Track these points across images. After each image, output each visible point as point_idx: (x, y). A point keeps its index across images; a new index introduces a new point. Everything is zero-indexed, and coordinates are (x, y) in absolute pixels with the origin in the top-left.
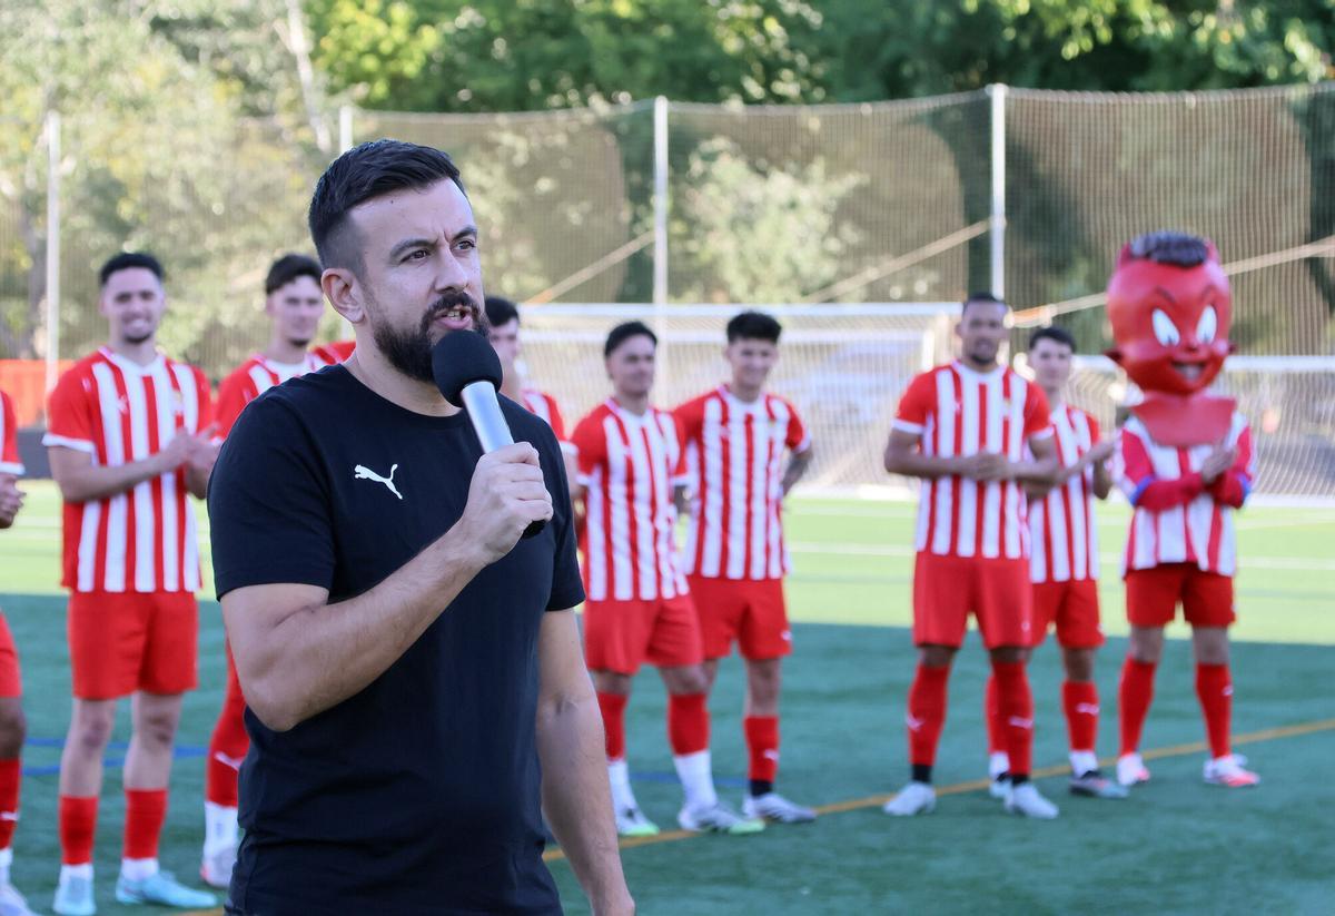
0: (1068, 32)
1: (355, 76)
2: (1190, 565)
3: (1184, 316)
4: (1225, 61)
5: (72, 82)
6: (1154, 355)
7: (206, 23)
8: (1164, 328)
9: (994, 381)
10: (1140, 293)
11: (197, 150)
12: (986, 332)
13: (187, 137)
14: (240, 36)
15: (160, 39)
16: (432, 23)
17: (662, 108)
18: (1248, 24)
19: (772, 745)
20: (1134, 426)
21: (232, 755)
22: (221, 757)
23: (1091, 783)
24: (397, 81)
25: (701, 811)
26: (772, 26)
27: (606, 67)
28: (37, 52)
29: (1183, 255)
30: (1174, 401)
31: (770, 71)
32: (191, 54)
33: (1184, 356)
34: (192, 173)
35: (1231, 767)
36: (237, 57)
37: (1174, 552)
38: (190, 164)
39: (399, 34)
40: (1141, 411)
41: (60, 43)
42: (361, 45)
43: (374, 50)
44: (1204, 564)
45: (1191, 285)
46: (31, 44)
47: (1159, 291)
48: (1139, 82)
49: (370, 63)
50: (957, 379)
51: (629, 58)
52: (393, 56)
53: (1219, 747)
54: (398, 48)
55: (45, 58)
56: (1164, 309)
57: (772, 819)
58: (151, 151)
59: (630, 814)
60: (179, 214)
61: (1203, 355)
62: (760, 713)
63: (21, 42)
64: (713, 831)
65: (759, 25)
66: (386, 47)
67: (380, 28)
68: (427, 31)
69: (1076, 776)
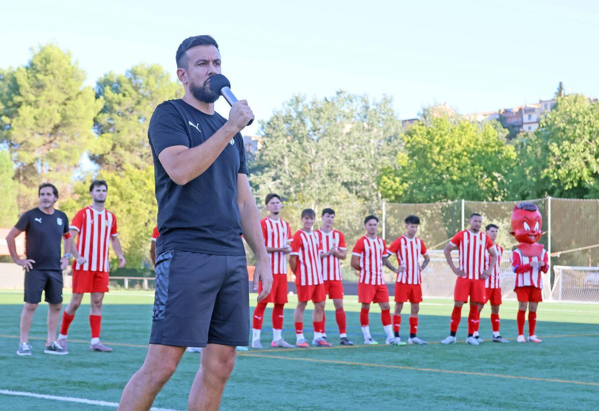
0: (567, 184)
1: (387, 195)
2: (532, 287)
3: (531, 224)
5: (322, 198)
6: (524, 233)
7: (355, 183)
8: (526, 226)
9: (478, 235)
10: (521, 217)
11: (352, 214)
12: (478, 223)
13: (350, 211)
14: (364, 187)
15: (343, 187)
16: (406, 182)
17: (463, 201)
19: (416, 325)
20: (517, 251)
21: (259, 316)
22: (256, 317)
23: (498, 339)
24: (397, 197)
25: (391, 340)
26: (495, 183)
27: (450, 192)
28: (313, 191)
29: (531, 208)
30: (528, 245)
31: (494, 194)
32: (350, 191)
33: (531, 234)
34: (351, 220)
35: (534, 338)
36: (363, 192)
37: (527, 283)
38: (350, 218)
39: (398, 184)
40: (519, 247)
41: (319, 188)
42: (388, 187)
43: (391, 188)
44: (536, 286)
46: (312, 188)
47: (525, 217)
48: (585, 196)
49: (390, 192)
50: (469, 234)
51: (456, 191)
52: (396, 190)
53: (532, 333)
54: (397, 188)
55: (315, 192)
56: (526, 222)
57: (416, 343)
58: (341, 215)
59: (370, 340)
60: (347, 231)
61: (536, 233)
62: (414, 316)
63: (310, 188)
64: (393, 344)
65: (491, 183)
66: (394, 187)
67: (393, 183)
68: (405, 184)
69: (494, 337)
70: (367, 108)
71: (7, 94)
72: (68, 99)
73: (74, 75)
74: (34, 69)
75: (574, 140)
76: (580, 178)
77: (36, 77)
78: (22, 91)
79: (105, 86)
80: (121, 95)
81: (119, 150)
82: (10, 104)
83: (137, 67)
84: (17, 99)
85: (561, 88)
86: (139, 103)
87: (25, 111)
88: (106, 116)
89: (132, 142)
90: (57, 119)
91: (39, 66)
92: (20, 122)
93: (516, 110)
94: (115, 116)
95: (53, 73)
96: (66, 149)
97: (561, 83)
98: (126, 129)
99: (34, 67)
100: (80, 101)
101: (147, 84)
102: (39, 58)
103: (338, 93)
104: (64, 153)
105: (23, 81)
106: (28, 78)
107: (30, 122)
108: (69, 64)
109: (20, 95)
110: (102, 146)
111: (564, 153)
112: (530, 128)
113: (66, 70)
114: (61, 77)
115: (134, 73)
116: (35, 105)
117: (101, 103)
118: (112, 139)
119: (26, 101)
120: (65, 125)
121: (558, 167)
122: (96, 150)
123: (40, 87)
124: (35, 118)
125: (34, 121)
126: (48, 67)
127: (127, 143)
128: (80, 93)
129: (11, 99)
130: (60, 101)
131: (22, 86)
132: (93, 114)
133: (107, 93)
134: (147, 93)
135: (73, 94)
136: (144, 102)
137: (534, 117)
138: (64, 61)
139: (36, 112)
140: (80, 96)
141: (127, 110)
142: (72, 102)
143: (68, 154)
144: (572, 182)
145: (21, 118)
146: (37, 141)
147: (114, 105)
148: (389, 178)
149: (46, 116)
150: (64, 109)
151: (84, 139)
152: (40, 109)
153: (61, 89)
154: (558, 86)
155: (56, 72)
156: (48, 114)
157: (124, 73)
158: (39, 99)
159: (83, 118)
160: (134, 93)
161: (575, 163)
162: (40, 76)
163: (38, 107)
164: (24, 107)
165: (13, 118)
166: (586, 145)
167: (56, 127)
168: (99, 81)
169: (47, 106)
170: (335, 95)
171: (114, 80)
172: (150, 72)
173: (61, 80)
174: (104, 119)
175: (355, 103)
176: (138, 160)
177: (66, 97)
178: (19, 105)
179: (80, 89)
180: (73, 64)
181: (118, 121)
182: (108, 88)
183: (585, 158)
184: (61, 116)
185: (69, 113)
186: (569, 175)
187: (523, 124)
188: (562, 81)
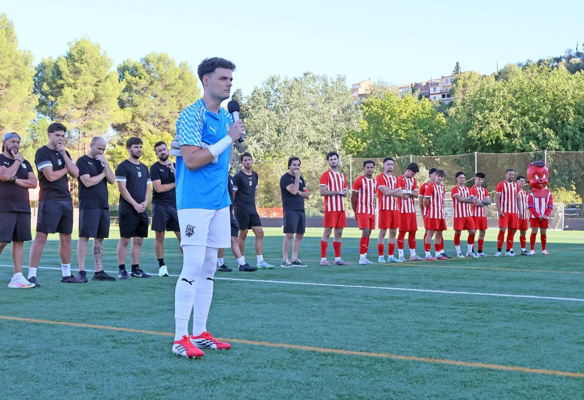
0: (488, 141)
1: (351, 152)
3: (540, 175)
4: (518, 147)
7: (319, 143)
8: (537, 177)
10: (533, 171)
17: (411, 156)
18: (523, 140)
19: (483, 244)
20: (531, 194)
24: (358, 152)
26: (430, 142)
27: (399, 149)
29: (540, 165)
30: (538, 190)
32: (317, 149)
33: (540, 182)
35: (545, 252)
39: (359, 143)
40: (533, 191)
42: (352, 146)
43: (354, 146)
45: (542, 170)
47: (536, 171)
49: (354, 149)
52: (358, 148)
53: (544, 249)
54: (359, 146)
56: (537, 174)
57: (481, 256)
59: (460, 255)
66: (357, 146)
67: (356, 143)
68: (364, 143)
69: (522, 252)
70: (326, 85)
71: (51, 78)
72: (99, 81)
73: (103, 63)
74: (72, 59)
75: (492, 109)
76: (497, 137)
77: (74, 65)
78: (64, 76)
79: (125, 71)
80: (137, 77)
81: (138, 120)
82: (54, 86)
83: (149, 55)
84: (60, 82)
85: (457, 67)
86: (151, 83)
87: (67, 91)
88: (127, 94)
89: (147, 114)
90: (92, 97)
91: (76, 56)
92: (63, 100)
93: (424, 84)
94: (133, 94)
95: (87, 62)
96: (99, 120)
97: (457, 63)
98: (143, 104)
99: (72, 57)
100: (108, 83)
101: (158, 69)
102: (76, 50)
103: (305, 75)
104: (97, 123)
105: (64, 67)
106: (68, 66)
107: (71, 100)
108: (99, 54)
109: (61, 78)
110: (124, 117)
111: (485, 119)
112: (435, 98)
113: (97, 59)
114: (93, 64)
115: (147, 61)
116: (74, 86)
117: (123, 85)
118: (132, 112)
119: (67, 84)
120: (97, 102)
121: (481, 129)
122: (120, 120)
123: (77, 72)
124: (74, 96)
125: (73, 98)
126: (83, 57)
127: (144, 114)
128: (108, 77)
129: (55, 82)
130: (93, 83)
131: (63, 72)
132: (118, 93)
133: (126, 76)
134: (157, 76)
135: (102, 78)
136: (156, 83)
137: (438, 90)
138: (95, 52)
139: (76, 92)
140: (108, 79)
141: (143, 89)
142: (102, 84)
143: (100, 124)
144: (491, 141)
145: (64, 96)
146: (77, 114)
147: (132, 85)
148: (353, 139)
149: (83, 95)
150: (96, 90)
151: (111, 112)
152: (79, 90)
153: (93, 74)
154: (455, 65)
155: (89, 61)
156: (84, 93)
157: (139, 61)
158: (77, 81)
159: (111, 96)
160: (148, 76)
161: (494, 126)
162: (77, 64)
163: (76, 88)
164: (66, 88)
165: (57, 97)
166: (502, 112)
167: (90, 103)
168: (119, 67)
169: (83, 87)
170: (303, 76)
171: (131, 66)
172: (160, 59)
173: (94, 67)
174: (125, 96)
175: (318, 82)
176: (152, 128)
177: (97, 80)
178: (62, 87)
179: (108, 73)
180: (101, 54)
181: (136, 98)
182: (127, 73)
183: (500, 123)
184: (94, 95)
185: (100, 92)
186: (489, 135)
187: (430, 94)
188: (458, 61)
